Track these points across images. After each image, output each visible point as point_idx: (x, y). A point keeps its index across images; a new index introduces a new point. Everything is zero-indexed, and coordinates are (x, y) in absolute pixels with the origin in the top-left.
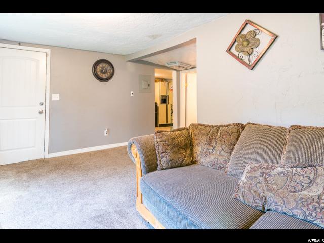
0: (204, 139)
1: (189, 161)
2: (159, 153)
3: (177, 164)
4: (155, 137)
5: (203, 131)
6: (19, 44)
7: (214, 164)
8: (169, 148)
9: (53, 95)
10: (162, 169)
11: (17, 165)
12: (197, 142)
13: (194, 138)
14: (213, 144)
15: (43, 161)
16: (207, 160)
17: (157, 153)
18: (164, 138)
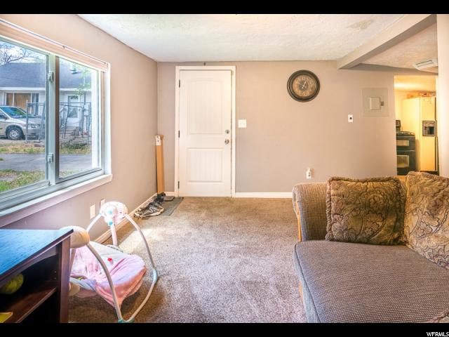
0: (424, 204)
1: (387, 238)
2: (330, 213)
3: (359, 237)
4: (328, 187)
5: (428, 188)
6: (205, 64)
7: (437, 256)
8: (349, 208)
9: (240, 121)
10: (332, 240)
11: (203, 200)
12: (412, 207)
13: (410, 199)
14: (441, 216)
15: (229, 200)
16: (424, 244)
17: (327, 212)
18: (342, 190)
